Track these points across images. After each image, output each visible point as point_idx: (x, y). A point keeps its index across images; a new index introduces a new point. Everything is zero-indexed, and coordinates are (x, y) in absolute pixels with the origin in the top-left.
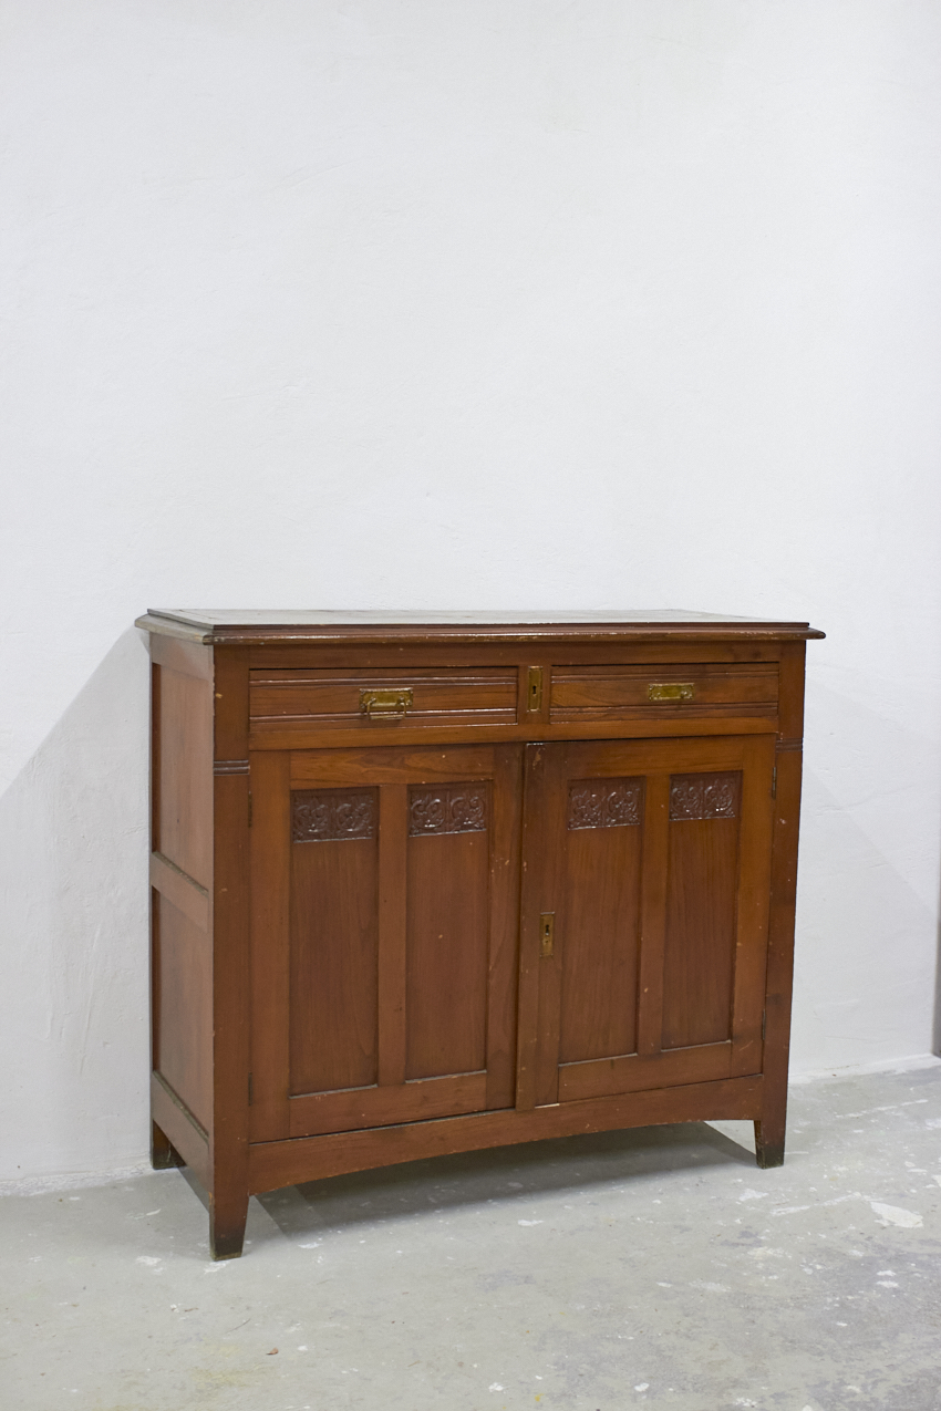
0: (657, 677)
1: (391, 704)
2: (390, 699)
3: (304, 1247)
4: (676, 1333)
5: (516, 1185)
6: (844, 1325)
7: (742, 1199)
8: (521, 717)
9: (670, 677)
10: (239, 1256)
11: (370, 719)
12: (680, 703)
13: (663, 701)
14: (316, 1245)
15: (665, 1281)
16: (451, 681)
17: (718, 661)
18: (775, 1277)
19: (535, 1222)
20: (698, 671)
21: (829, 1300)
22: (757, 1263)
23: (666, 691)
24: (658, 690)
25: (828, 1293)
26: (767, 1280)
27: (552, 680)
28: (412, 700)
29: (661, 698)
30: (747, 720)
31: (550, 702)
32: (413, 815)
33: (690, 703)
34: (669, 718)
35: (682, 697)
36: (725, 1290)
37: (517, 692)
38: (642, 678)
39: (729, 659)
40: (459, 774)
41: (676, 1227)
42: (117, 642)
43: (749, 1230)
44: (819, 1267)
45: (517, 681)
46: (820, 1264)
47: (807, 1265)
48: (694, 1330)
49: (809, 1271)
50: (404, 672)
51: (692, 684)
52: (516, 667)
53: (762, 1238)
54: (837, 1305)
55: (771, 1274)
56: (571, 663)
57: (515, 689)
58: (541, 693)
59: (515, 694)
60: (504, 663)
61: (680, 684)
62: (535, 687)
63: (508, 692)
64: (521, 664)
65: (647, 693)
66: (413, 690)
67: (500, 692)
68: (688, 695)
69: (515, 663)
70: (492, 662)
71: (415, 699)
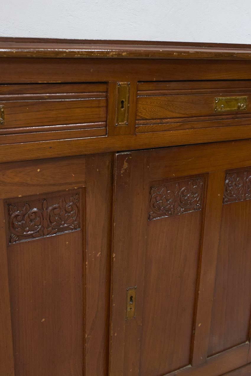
0: (221, 92)
12: (238, 111)
13: (225, 111)
16: (43, 98)
23: (227, 103)
24: (222, 103)
27: (137, 95)
28: (2, 117)
29: (224, 109)
31: (136, 116)
32: (11, 225)
33: (244, 112)
37: (107, 107)
38: (211, 92)
40: (54, 185)
45: (106, 96)
51: (246, 97)
52: (106, 83)
56: (155, 79)
57: (105, 104)
58: (128, 107)
59: (105, 109)
60: (94, 79)
61: (238, 97)
62: (122, 102)
63: (99, 107)
64: (110, 80)
65: (214, 105)
66: (4, 108)
67: (91, 107)
68: (243, 106)
69: (104, 80)
70: (83, 79)
71: (5, 116)
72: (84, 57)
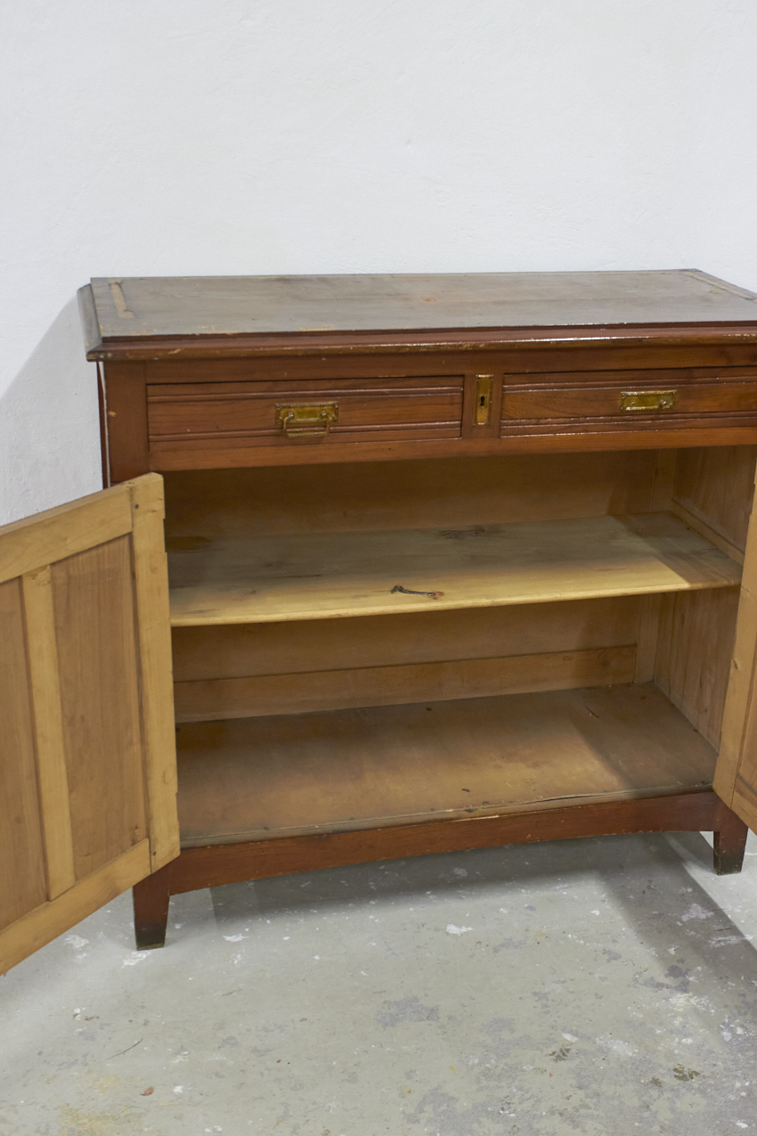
0: (632, 385)
1: (312, 419)
2: (312, 414)
3: (228, 938)
4: (561, 1114)
5: (461, 872)
6: (744, 1126)
7: (685, 918)
8: (466, 429)
9: (648, 384)
10: (162, 946)
11: (287, 436)
12: (660, 411)
13: (637, 411)
14: (240, 938)
15: (571, 1032)
16: (383, 393)
17: (708, 365)
18: (689, 1041)
19: (464, 929)
20: (683, 376)
21: (738, 1085)
22: (675, 1017)
23: (642, 400)
24: (632, 399)
25: (739, 1073)
26: (679, 1043)
27: (504, 390)
28: (336, 414)
29: (634, 408)
30: (738, 431)
31: (501, 415)
33: (671, 412)
34: (643, 428)
35: (661, 406)
36: (630, 1054)
37: (463, 403)
38: (616, 385)
39: (723, 363)
41: (605, 952)
42: (61, 312)
43: (680, 965)
44: (740, 1031)
45: (463, 392)
46: (742, 1026)
47: (727, 1025)
48: (582, 1111)
49: (727, 1035)
50: (328, 384)
51: (674, 391)
52: (463, 376)
53: (691, 979)
54: (744, 1094)
55: (686, 1036)
56: (528, 371)
57: (459, 401)
58: (490, 404)
59: (460, 406)
60: (447, 372)
61: (658, 392)
62: (483, 399)
63: (452, 404)
64: (466, 372)
65: (619, 402)
66: (338, 404)
67: (442, 404)
68: (666, 405)
69: (460, 372)
70: (433, 372)
71: (340, 413)
72: (431, 350)
